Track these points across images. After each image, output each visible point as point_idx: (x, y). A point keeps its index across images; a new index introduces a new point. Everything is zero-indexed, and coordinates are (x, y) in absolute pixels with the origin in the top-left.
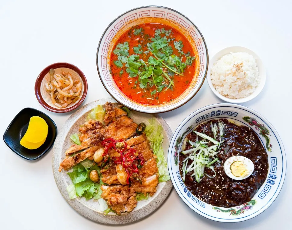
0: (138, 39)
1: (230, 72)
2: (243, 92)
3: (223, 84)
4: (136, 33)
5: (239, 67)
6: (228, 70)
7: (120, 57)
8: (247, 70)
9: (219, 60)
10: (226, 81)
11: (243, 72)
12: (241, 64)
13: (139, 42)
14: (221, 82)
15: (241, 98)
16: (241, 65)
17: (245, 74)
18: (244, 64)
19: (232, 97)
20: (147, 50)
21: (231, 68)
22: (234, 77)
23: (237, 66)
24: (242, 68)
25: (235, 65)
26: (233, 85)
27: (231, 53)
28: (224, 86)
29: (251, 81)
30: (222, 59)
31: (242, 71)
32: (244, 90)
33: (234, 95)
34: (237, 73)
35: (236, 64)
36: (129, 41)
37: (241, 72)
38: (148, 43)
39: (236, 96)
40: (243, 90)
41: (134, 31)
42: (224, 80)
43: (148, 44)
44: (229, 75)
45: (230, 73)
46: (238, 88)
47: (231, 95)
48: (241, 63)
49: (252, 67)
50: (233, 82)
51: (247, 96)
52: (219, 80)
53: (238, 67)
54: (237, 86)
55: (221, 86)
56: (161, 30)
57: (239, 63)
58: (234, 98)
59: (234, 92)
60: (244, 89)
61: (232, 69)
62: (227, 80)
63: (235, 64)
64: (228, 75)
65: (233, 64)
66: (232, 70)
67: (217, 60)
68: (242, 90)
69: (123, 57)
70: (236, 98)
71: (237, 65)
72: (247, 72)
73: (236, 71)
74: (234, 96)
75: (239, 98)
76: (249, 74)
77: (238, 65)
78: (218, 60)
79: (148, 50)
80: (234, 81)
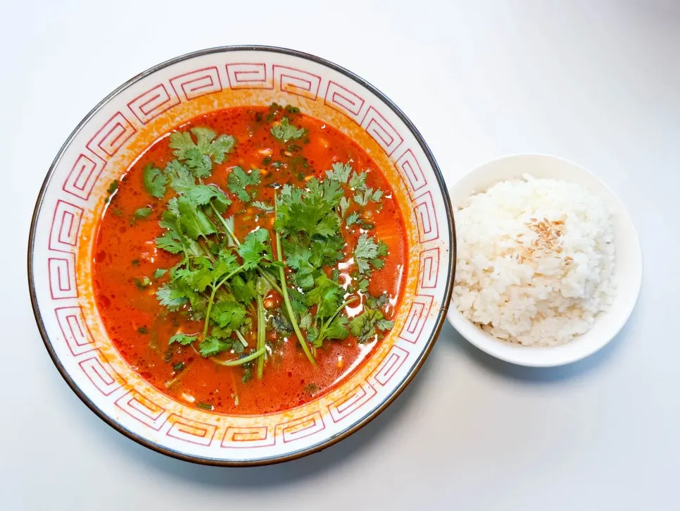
0: (266, 152)
1: (510, 244)
2: (549, 325)
3: (478, 283)
4: (280, 134)
5: (548, 234)
6: (507, 237)
7: (176, 163)
8: (578, 250)
9: (481, 195)
10: (493, 275)
11: (563, 255)
12: (557, 223)
13: (266, 162)
14: (473, 275)
15: (536, 344)
16: (557, 228)
17: (568, 261)
18: (569, 226)
19: (506, 336)
20: (270, 201)
21: (520, 232)
22: (523, 266)
23: (542, 228)
24: (560, 239)
25: (536, 223)
26: (515, 292)
27: (526, 176)
28: (484, 291)
29: (585, 292)
30: (490, 191)
31: (559, 251)
32: (555, 320)
33: (513, 330)
34: (538, 253)
35: (540, 219)
36: (243, 140)
37: (555, 254)
38: (289, 184)
39: (521, 334)
40: (549, 319)
41: (277, 124)
42: (485, 271)
43: (286, 186)
44: (508, 257)
45: (511, 250)
46: (534, 309)
47: (502, 327)
48: (557, 220)
49: (597, 243)
50: (518, 282)
51: (563, 342)
52: (467, 264)
53: (548, 232)
54: (532, 301)
55: (472, 289)
56: (355, 174)
57: (550, 220)
58: (511, 340)
59: (515, 321)
60: (555, 316)
61: (520, 235)
62: (496, 271)
63: (535, 220)
64: (503, 255)
65: (526, 218)
66: (521, 239)
67: (473, 192)
68: (544, 318)
69: (183, 172)
70: (520, 343)
71: (543, 225)
72: (577, 258)
73: (537, 244)
74: (514, 334)
75: (530, 346)
76: (583, 264)
77: (546, 225)
78: (475, 194)
79: (273, 205)
80: (521, 280)
